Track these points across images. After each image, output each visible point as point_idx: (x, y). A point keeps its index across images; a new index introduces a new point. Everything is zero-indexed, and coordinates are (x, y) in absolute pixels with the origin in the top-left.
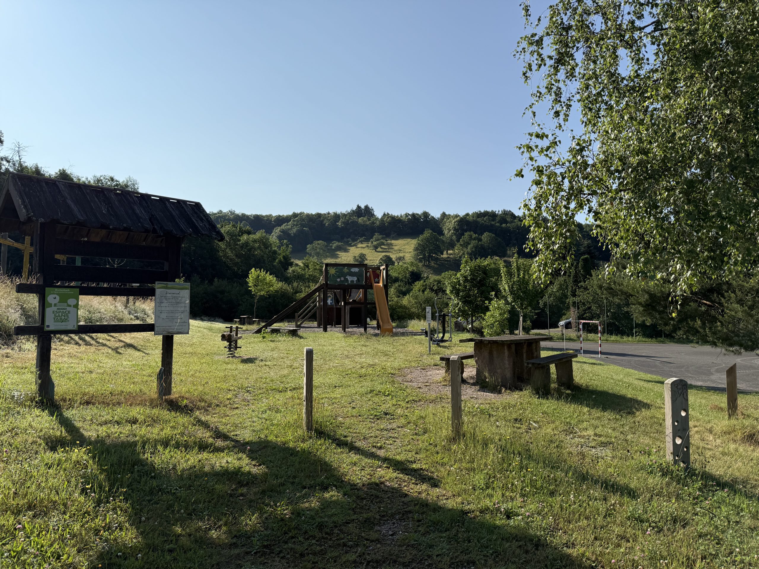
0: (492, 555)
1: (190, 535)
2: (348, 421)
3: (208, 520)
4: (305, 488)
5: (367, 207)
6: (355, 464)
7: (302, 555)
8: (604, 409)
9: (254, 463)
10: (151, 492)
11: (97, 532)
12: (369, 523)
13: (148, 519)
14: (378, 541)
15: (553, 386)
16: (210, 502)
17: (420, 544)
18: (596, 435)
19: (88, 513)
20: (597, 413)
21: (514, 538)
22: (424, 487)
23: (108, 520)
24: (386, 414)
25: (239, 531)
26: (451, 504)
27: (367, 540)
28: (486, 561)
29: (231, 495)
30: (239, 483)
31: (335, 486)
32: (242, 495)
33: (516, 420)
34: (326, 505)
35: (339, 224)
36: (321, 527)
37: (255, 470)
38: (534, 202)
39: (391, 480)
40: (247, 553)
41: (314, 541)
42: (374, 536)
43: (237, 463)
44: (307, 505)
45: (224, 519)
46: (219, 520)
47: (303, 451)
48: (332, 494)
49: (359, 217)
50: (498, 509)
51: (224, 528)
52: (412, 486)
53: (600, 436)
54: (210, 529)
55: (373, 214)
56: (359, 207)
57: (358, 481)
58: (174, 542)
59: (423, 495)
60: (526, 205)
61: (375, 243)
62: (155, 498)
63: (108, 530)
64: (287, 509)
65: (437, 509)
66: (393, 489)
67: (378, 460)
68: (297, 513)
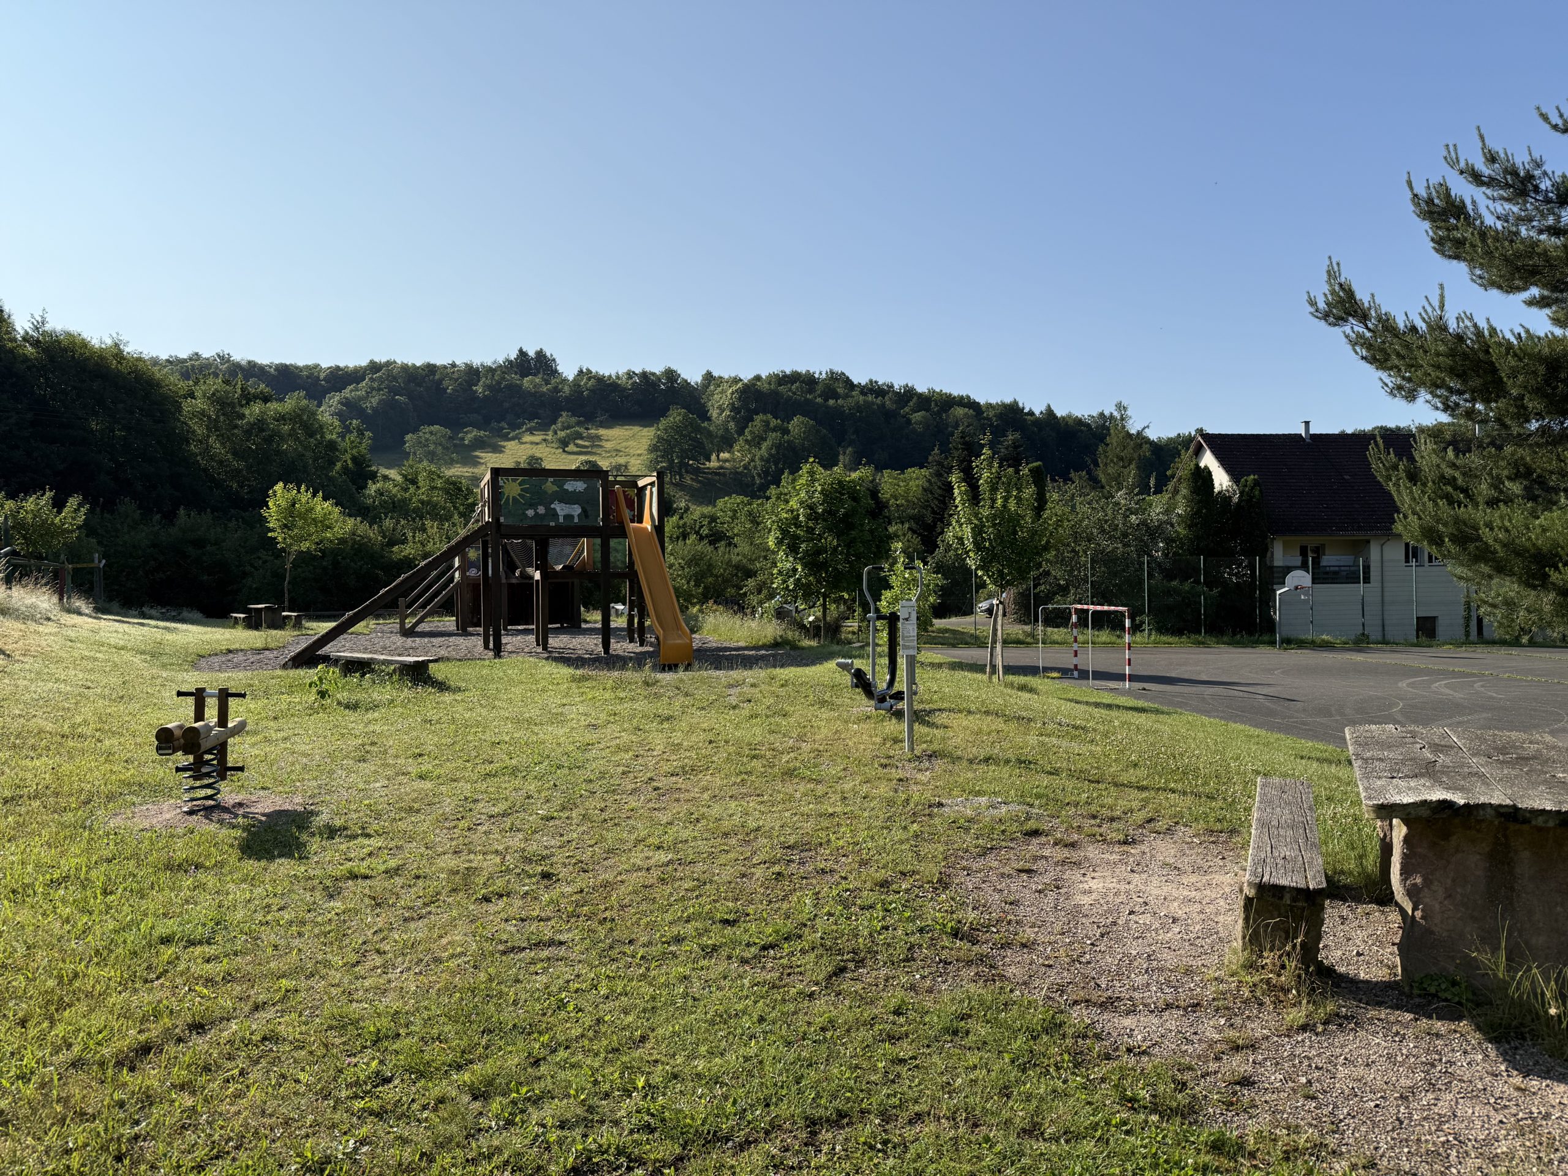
5: (540, 354)
35: (479, 389)
49: (524, 375)
55: (556, 371)
56: (522, 353)
61: (562, 434)
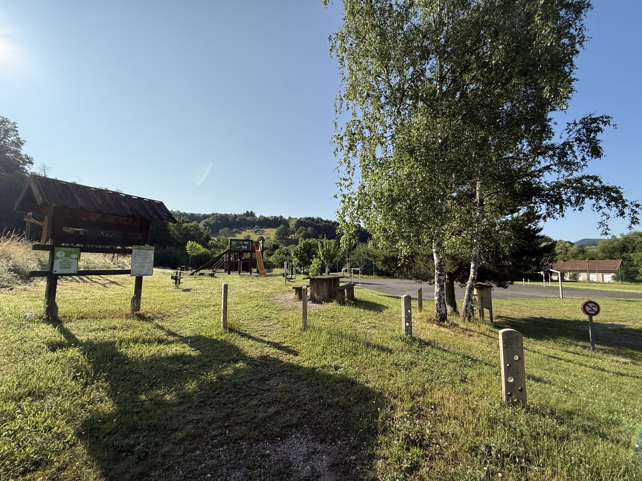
0: (331, 391)
1: (151, 400)
2: (246, 322)
3: (164, 389)
4: (224, 362)
5: (251, 212)
6: (252, 346)
7: (225, 404)
8: (370, 310)
9: (192, 349)
10: (125, 374)
11: (83, 406)
12: (263, 380)
13: (121, 392)
14: (269, 390)
15: (346, 299)
16: (165, 376)
17: (292, 390)
18: (369, 323)
19: (77, 393)
20: (367, 312)
21: (341, 381)
22: (291, 356)
23: (92, 397)
24: (266, 317)
25: (185, 393)
26: (306, 364)
27: (262, 390)
28: (328, 395)
29: (179, 371)
30: (184, 362)
31: (242, 360)
32: (186, 370)
33: (332, 317)
34: (237, 371)
35: (237, 220)
36: (235, 385)
37: (193, 354)
38: (341, 211)
39: (273, 354)
40: (190, 407)
41: (231, 395)
42: (266, 387)
43: (182, 350)
44: (226, 372)
45: (175, 387)
46: (171, 387)
47: (222, 340)
48: (240, 365)
49: (247, 217)
50: (331, 366)
51: (174, 392)
52: (284, 356)
53: (371, 323)
54: (165, 394)
55: (255, 216)
56: (247, 212)
57: (255, 356)
58: (140, 406)
59: (291, 361)
60: (338, 212)
61: (255, 230)
62: (128, 378)
63: (91, 404)
64: (214, 376)
65: (299, 368)
66: (274, 358)
67: (265, 343)
68: (220, 378)
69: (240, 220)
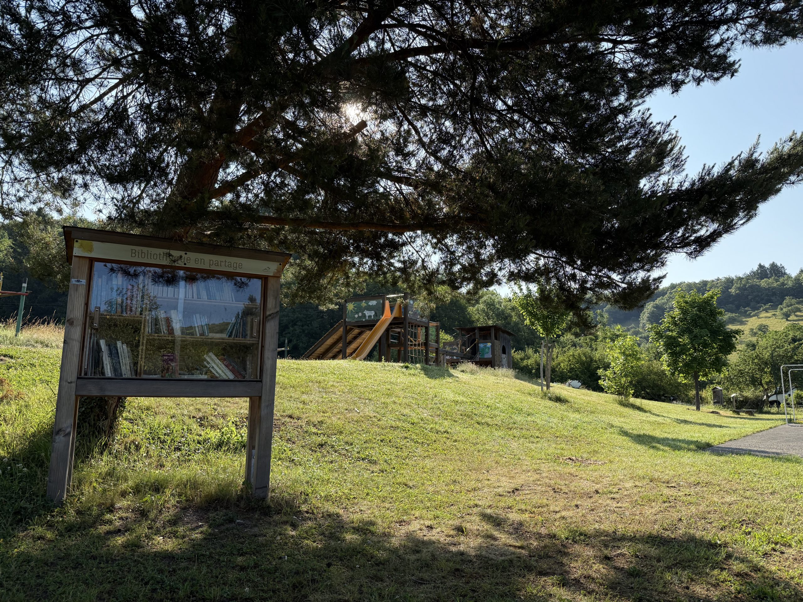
5: (773, 266)
35: (733, 291)
49: (762, 279)
55: (785, 274)
61: (785, 310)
69: (742, 289)
